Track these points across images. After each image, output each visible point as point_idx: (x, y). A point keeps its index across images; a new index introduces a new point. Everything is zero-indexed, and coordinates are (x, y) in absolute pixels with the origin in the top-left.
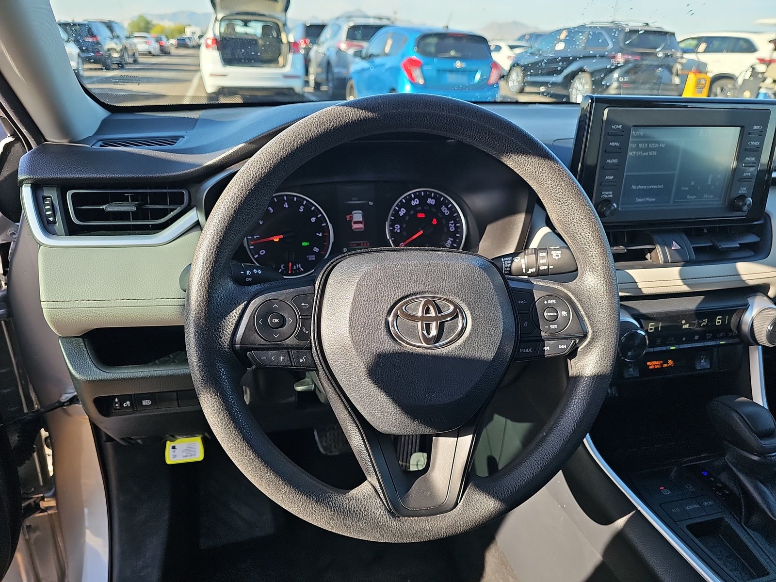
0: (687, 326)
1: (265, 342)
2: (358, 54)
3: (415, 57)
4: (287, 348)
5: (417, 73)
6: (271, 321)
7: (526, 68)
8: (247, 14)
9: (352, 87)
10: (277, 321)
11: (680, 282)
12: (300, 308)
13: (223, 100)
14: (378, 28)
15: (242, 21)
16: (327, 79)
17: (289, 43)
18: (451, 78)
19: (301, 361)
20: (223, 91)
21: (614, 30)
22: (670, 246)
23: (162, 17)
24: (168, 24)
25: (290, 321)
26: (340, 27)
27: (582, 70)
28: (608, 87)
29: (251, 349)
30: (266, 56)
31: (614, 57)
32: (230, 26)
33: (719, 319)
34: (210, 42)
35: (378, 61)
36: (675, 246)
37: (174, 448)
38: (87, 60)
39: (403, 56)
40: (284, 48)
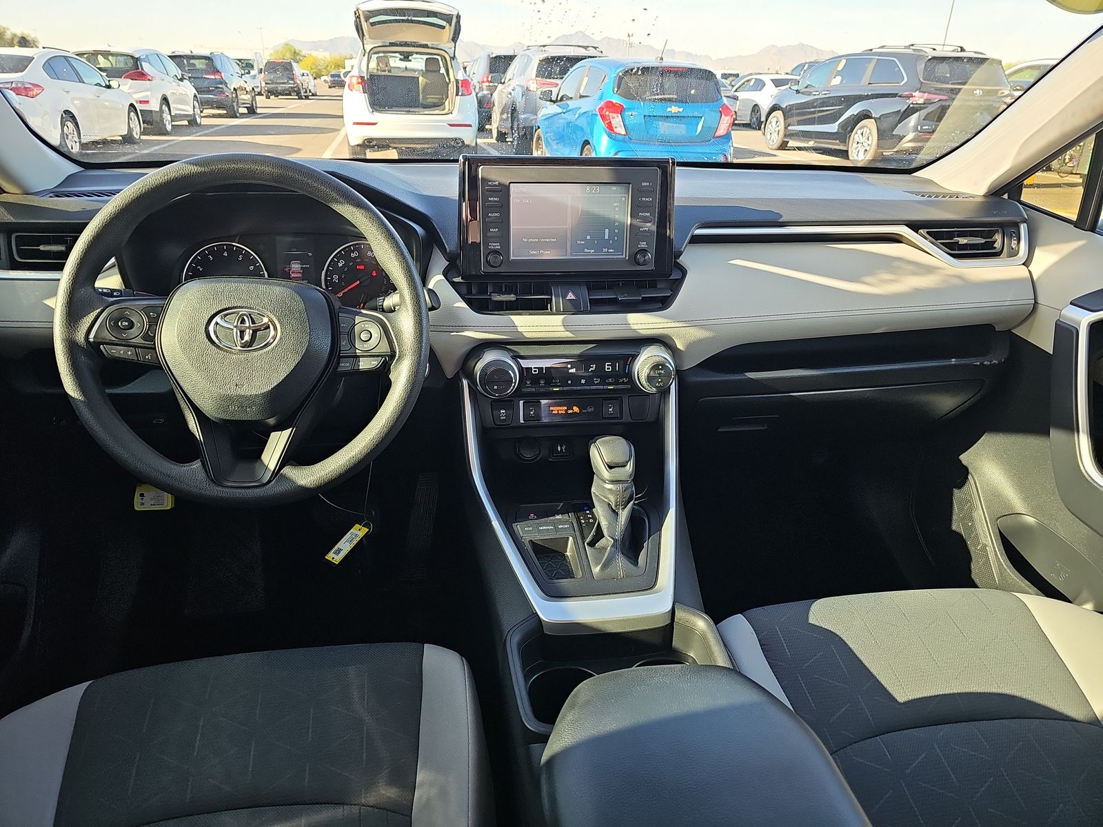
0: (573, 371)
1: (114, 339)
2: (547, 96)
3: (616, 99)
4: (135, 347)
5: (616, 121)
6: (121, 324)
7: (787, 113)
8: (406, 44)
9: (539, 138)
10: (127, 324)
11: (562, 329)
12: (149, 316)
13: (370, 155)
14: (575, 60)
15: (400, 53)
16: (512, 128)
17: (457, 81)
18: (664, 128)
19: (147, 357)
20: (369, 144)
21: (911, 57)
22: (564, 296)
23: (316, 45)
24: (323, 55)
25: (137, 325)
26: (530, 60)
27: (866, 115)
28: (901, 138)
29: (103, 343)
30: (431, 99)
31: (909, 97)
32: (383, 61)
33: (608, 365)
34: (355, 80)
35: (572, 104)
36: (571, 296)
37: (142, 495)
38: (204, 104)
39: (601, 99)
40: (452, 88)
